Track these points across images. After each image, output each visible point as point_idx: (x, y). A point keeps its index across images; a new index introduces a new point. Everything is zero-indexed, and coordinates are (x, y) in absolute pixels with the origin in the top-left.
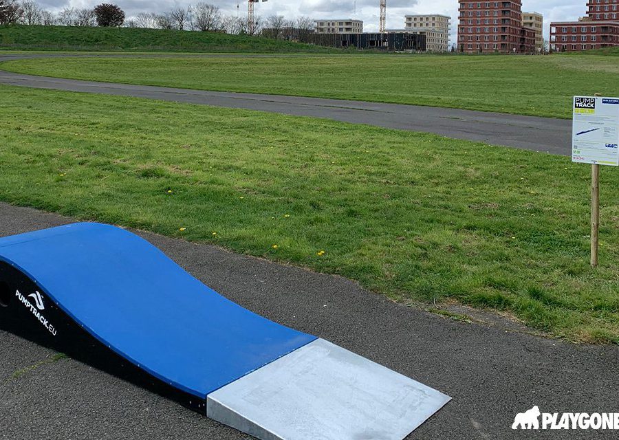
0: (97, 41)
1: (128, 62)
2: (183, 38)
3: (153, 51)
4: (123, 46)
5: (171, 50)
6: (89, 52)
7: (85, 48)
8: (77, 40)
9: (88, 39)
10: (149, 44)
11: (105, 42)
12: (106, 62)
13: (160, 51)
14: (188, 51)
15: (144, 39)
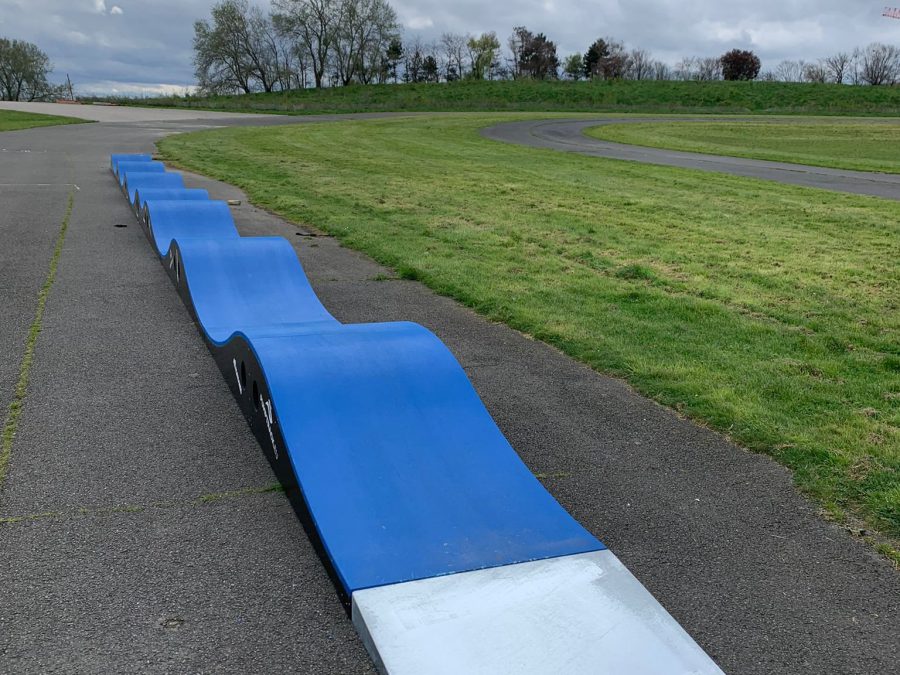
0: (718, 100)
1: (750, 129)
2: (839, 96)
3: (792, 114)
4: (754, 106)
5: (819, 113)
6: (703, 116)
7: (701, 110)
8: (693, 99)
9: (707, 98)
10: (789, 104)
11: (729, 101)
12: (722, 129)
13: (804, 114)
14: (844, 115)
15: (782, 98)
